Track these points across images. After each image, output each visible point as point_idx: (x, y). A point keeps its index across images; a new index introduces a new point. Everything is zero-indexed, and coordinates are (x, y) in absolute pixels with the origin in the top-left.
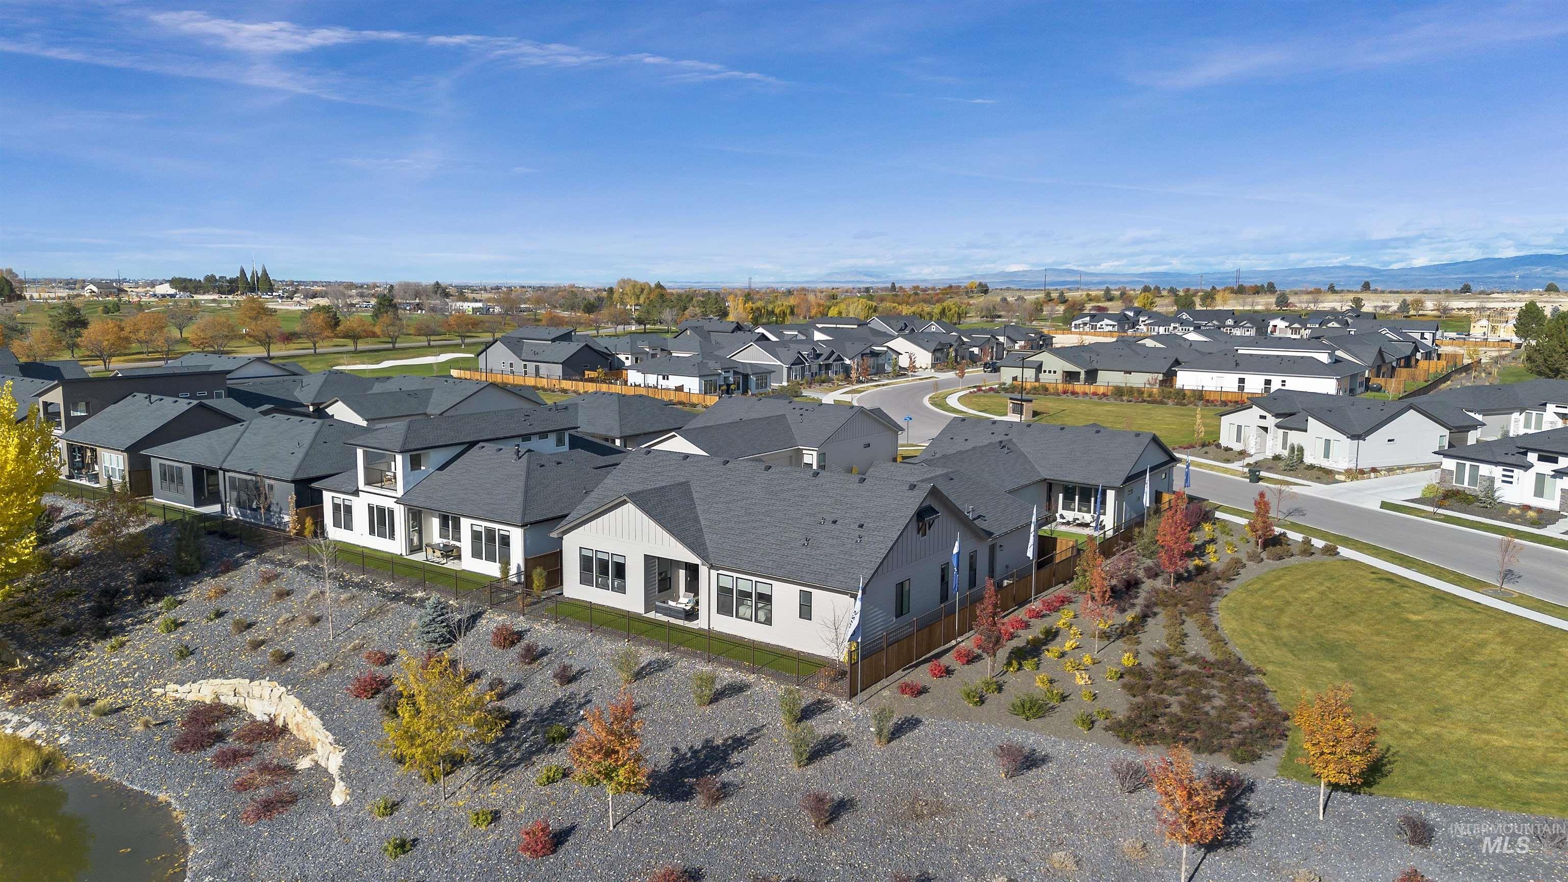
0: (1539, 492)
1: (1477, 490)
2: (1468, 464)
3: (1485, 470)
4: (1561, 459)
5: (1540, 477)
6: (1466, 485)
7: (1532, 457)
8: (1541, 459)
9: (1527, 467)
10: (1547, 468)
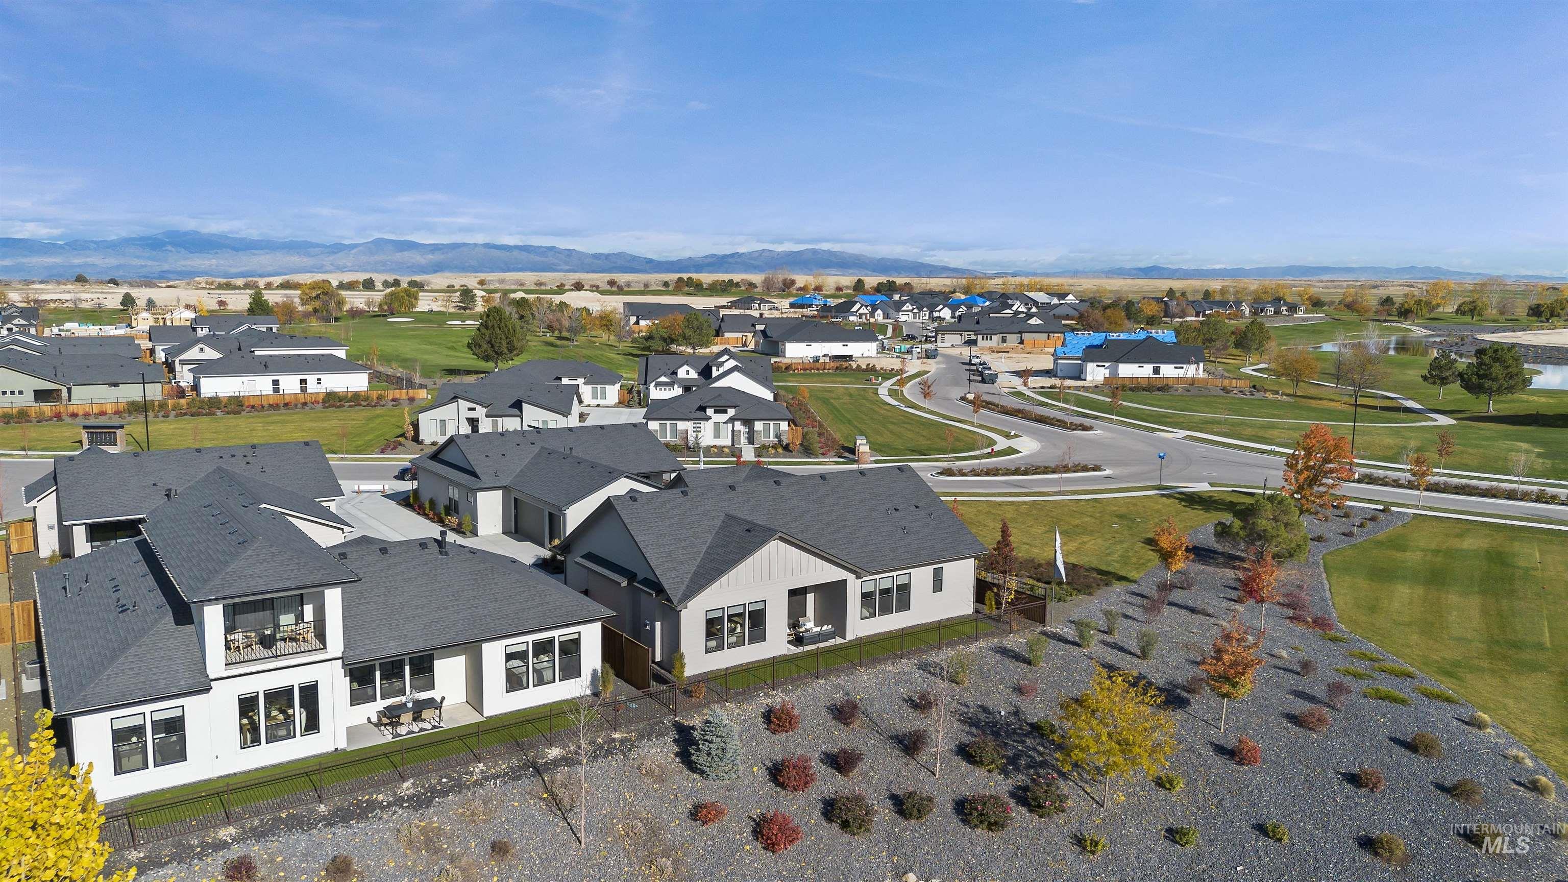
0: (717, 435)
1: (677, 440)
2: (668, 423)
3: (682, 425)
4: (729, 410)
5: (717, 425)
6: (668, 439)
7: (710, 412)
8: (716, 412)
9: (708, 418)
10: (722, 418)
